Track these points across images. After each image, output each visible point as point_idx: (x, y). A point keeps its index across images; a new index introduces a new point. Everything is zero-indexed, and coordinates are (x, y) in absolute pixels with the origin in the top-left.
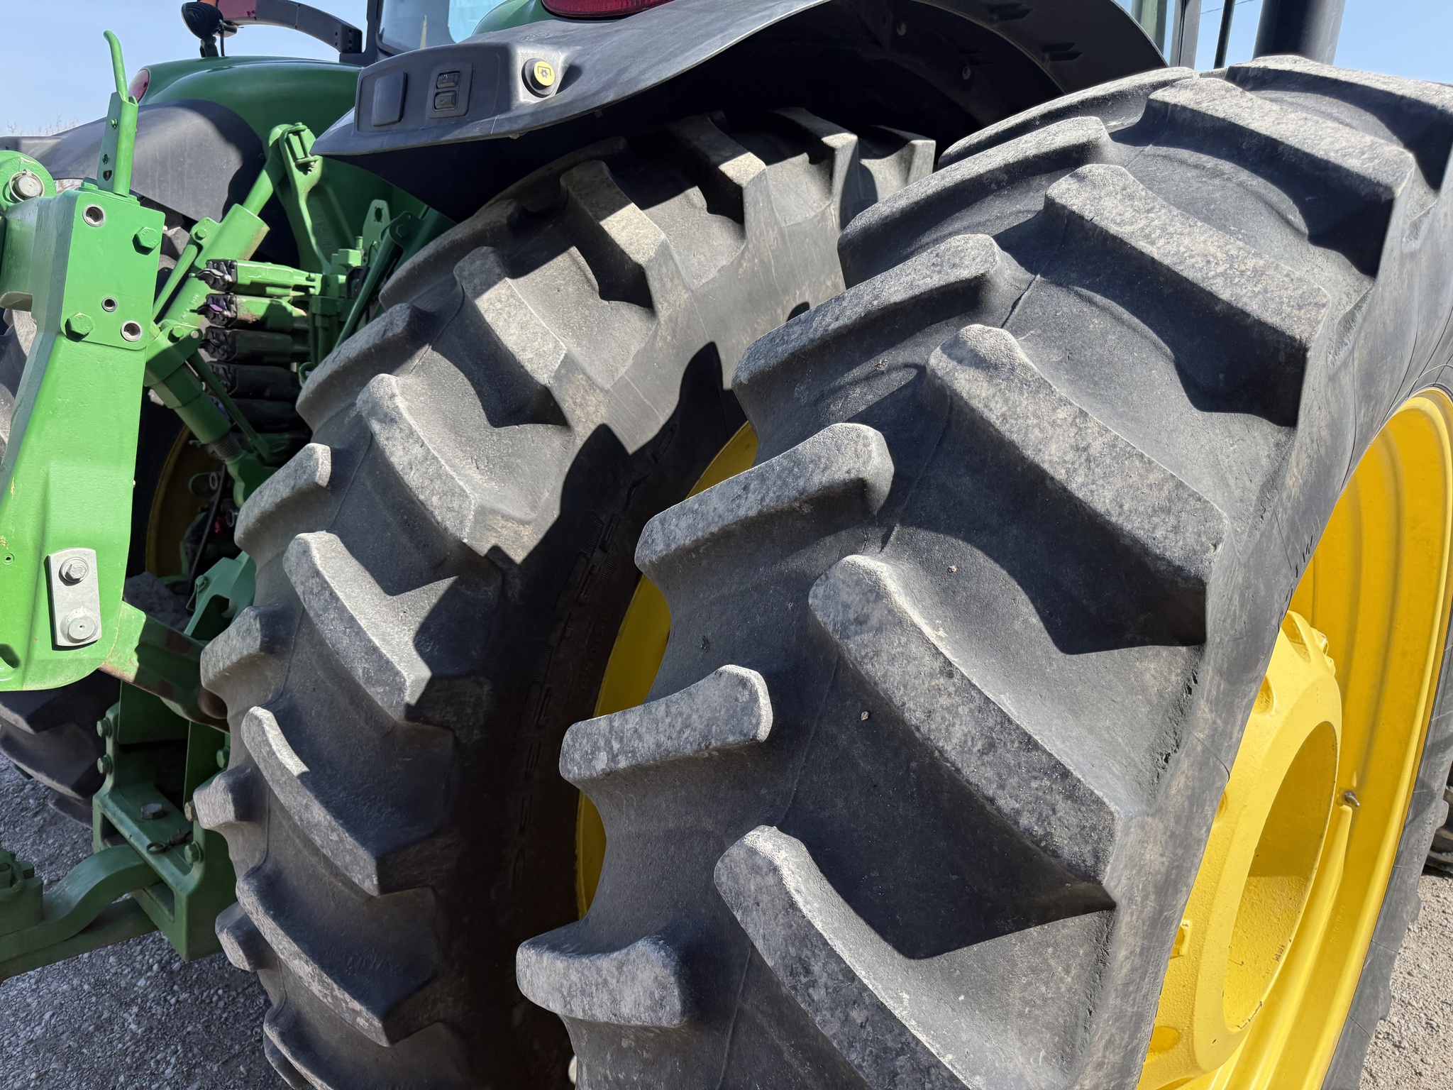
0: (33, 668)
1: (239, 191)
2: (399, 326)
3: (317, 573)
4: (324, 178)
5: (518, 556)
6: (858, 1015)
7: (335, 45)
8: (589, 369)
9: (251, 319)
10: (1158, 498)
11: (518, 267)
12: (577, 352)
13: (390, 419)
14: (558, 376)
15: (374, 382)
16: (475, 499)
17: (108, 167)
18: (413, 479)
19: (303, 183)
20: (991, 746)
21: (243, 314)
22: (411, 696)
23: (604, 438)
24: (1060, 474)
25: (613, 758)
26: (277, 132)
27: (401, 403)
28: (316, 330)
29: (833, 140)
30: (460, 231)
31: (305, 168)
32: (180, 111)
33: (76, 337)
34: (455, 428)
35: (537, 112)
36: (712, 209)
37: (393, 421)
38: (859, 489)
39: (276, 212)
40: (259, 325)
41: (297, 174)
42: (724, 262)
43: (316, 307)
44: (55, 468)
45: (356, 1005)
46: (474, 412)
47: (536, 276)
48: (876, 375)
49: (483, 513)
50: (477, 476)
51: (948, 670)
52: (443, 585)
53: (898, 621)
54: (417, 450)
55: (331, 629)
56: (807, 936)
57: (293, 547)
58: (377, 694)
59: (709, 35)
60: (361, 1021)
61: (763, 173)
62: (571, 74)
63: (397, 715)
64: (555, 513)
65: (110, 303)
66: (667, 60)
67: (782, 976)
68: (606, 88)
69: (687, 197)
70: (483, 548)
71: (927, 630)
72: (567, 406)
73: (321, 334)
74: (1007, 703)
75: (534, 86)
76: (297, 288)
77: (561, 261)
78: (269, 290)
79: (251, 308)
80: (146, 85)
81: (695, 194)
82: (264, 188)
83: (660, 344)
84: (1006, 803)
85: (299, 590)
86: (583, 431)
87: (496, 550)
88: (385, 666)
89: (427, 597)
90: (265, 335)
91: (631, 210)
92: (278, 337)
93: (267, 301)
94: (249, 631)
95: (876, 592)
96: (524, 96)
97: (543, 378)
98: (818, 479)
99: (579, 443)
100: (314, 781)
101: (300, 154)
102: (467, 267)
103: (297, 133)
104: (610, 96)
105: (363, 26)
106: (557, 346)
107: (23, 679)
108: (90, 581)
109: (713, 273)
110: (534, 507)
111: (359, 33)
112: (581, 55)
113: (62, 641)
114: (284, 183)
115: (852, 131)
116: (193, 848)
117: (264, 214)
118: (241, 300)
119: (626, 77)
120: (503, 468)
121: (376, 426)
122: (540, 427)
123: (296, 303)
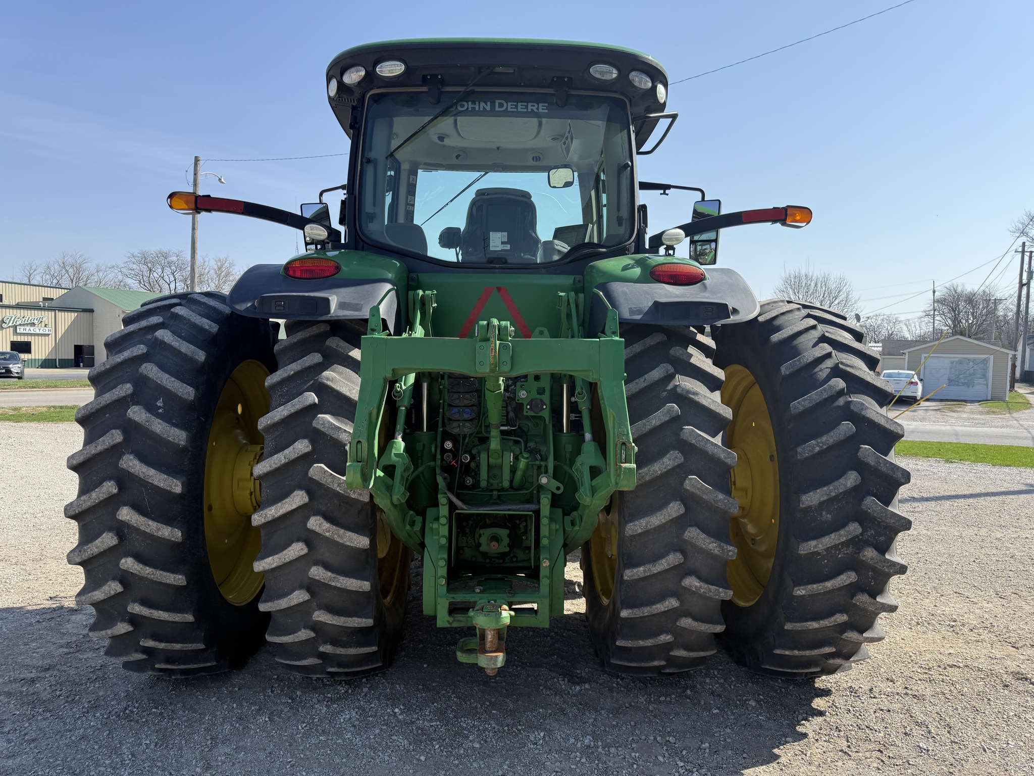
96: (732, 316)
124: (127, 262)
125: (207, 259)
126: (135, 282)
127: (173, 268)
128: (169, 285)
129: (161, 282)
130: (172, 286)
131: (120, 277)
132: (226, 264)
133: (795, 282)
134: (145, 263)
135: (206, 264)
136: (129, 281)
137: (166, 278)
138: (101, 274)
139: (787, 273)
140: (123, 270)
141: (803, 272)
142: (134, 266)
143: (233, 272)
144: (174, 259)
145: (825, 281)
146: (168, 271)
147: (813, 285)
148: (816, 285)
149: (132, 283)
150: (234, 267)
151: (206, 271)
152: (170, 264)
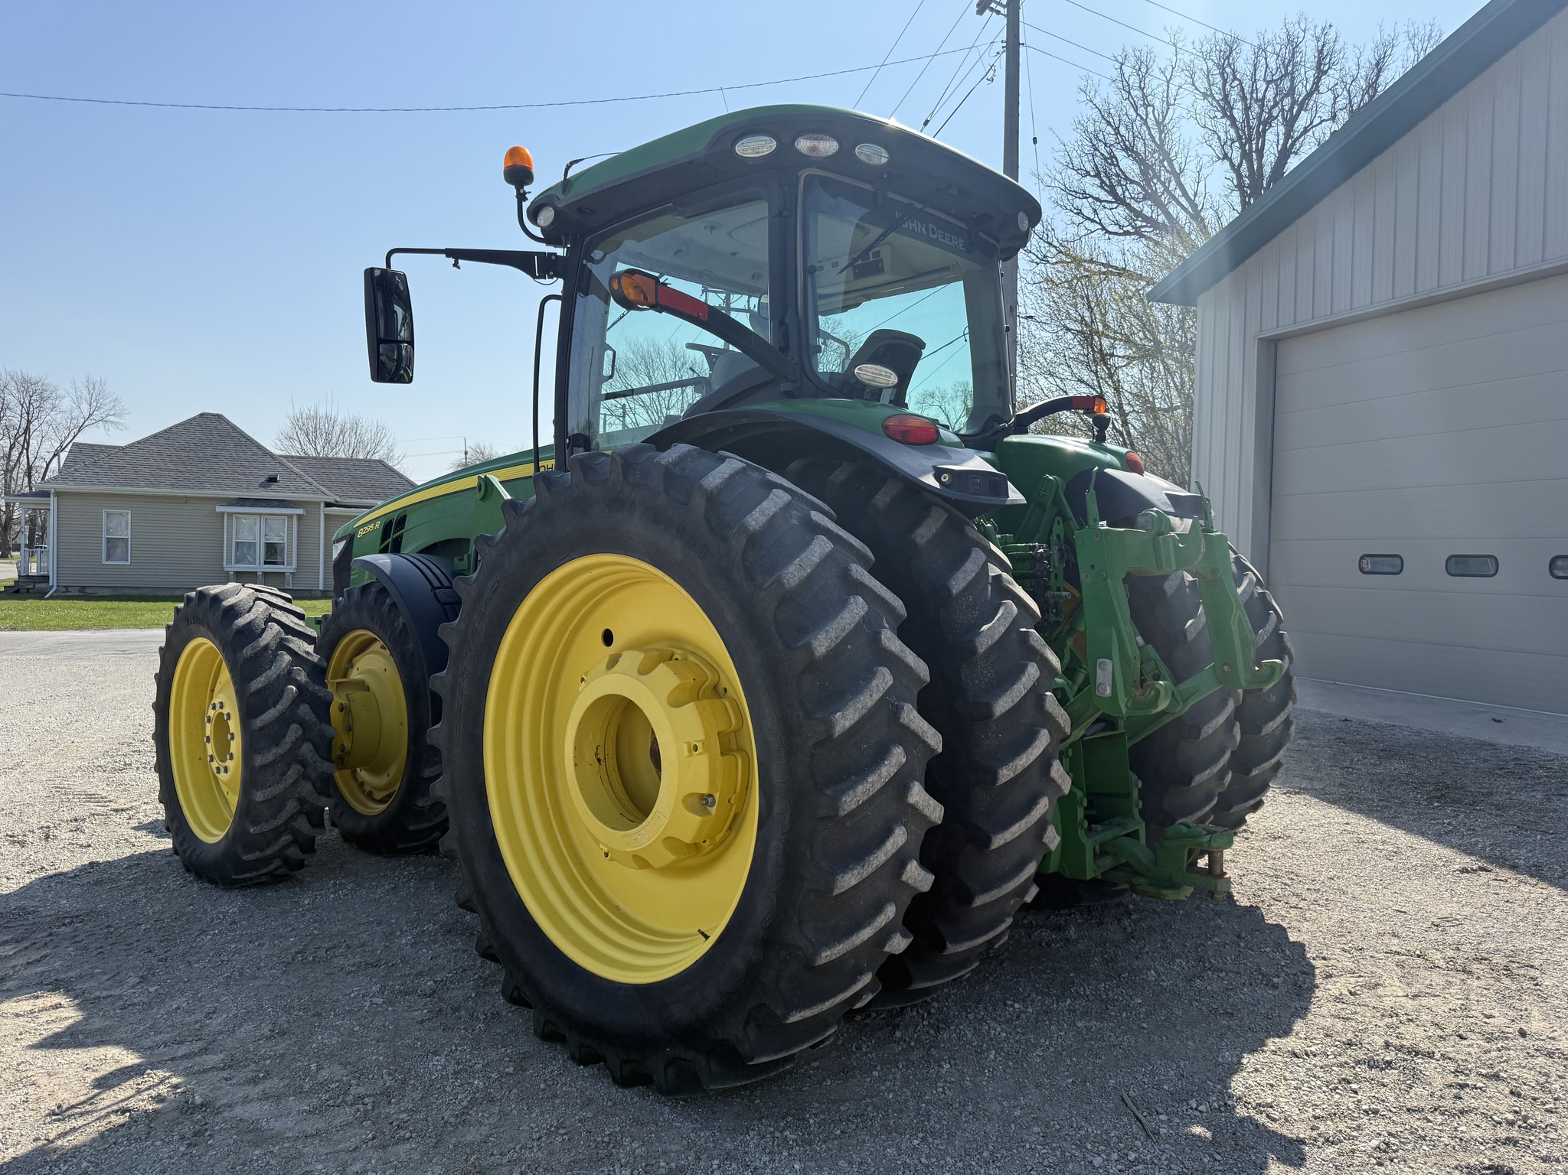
133: (309, 426)
139: (297, 411)
141: (322, 412)
145: (355, 427)
147: (337, 429)
148: (342, 432)
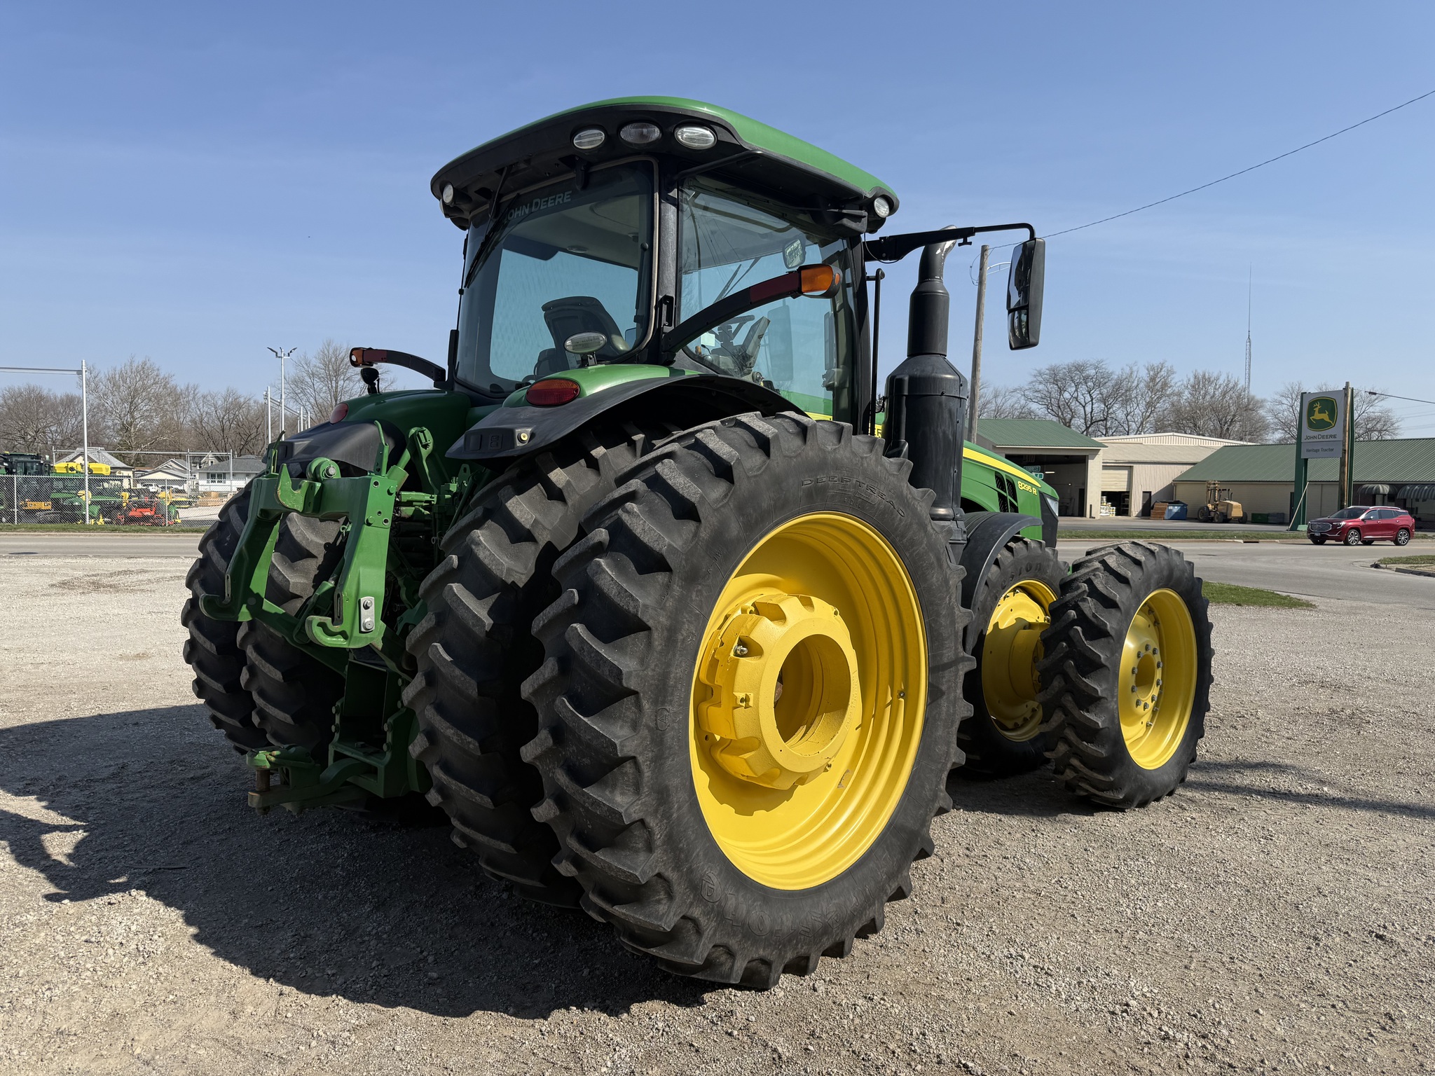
0: (353, 639)
1: (394, 459)
2: (480, 514)
3: (456, 595)
4: (434, 449)
5: (521, 585)
6: (593, 655)
7: (432, 378)
8: (543, 523)
9: (407, 517)
10: (655, 538)
11: (520, 492)
12: (540, 518)
13: (478, 544)
14: (532, 525)
15: (472, 532)
16: (506, 565)
17: (378, 467)
18: (486, 561)
19: (425, 453)
20: (619, 593)
21: (403, 515)
22: (487, 628)
23: (549, 544)
24: (639, 535)
25: (544, 621)
26: (413, 431)
27: (481, 538)
28: (435, 519)
29: (635, 438)
30: (500, 480)
31: (425, 446)
32: (368, 425)
33: (369, 524)
34: (499, 545)
35: (523, 448)
36: (588, 466)
37: (479, 544)
38: (600, 543)
39: (412, 468)
40: (411, 519)
41: (422, 450)
42: (592, 484)
43: (435, 510)
44: (361, 570)
45: (470, 739)
46: (507, 540)
47: (526, 494)
48: (612, 517)
49: (509, 570)
50: (507, 560)
51: (613, 579)
52: (496, 595)
53: (604, 571)
54: (488, 553)
55: (461, 612)
56: (583, 641)
57: (446, 588)
58: (476, 629)
59: (572, 424)
60: (471, 746)
61: (605, 454)
62: (532, 436)
63: (483, 635)
64: (533, 571)
65: (380, 513)
66: (559, 433)
67: (579, 653)
68: (541, 442)
69: (580, 463)
70: (509, 582)
71: (609, 572)
72: (536, 535)
73: (437, 521)
74: (624, 586)
75: (521, 441)
76: (426, 502)
77: (535, 488)
78: (414, 503)
79: (407, 511)
80: (347, 411)
81: (583, 462)
82: (407, 456)
83: (569, 513)
84: (622, 604)
85: (449, 602)
86: (542, 544)
87: (513, 582)
88: (479, 620)
89: (491, 600)
90: (413, 523)
91: (558, 470)
92: (419, 524)
93: (413, 508)
94: (430, 619)
95: (599, 565)
96: (519, 444)
97: (528, 527)
98: (592, 543)
99: (541, 548)
100: (457, 661)
101: (423, 441)
102: (502, 493)
103: (423, 432)
104: (543, 445)
105: (446, 367)
106: (532, 517)
107: (349, 644)
108: (372, 608)
109: (589, 488)
110: (526, 569)
111: (444, 371)
112: (535, 429)
113: (363, 630)
114: (416, 454)
115: (643, 433)
116: (387, 745)
117: (406, 469)
118: (403, 508)
119: (548, 438)
120: (515, 557)
121: (473, 547)
122: (527, 543)
123: (425, 508)
124: (1032, 382)
125: (1135, 369)
126: (1040, 406)
127: (1090, 384)
128: (1084, 407)
129: (1073, 404)
130: (1088, 409)
131: (1023, 402)
132: (1162, 373)
134: (1056, 382)
135: (1135, 374)
136: (1034, 406)
137: (1081, 398)
138: (999, 400)
140: (1027, 393)
142: (1041, 387)
143: (1172, 384)
144: (1092, 372)
146: (1083, 389)
149: (1038, 408)
150: (1172, 376)
151: (1135, 384)
152: (1086, 379)
